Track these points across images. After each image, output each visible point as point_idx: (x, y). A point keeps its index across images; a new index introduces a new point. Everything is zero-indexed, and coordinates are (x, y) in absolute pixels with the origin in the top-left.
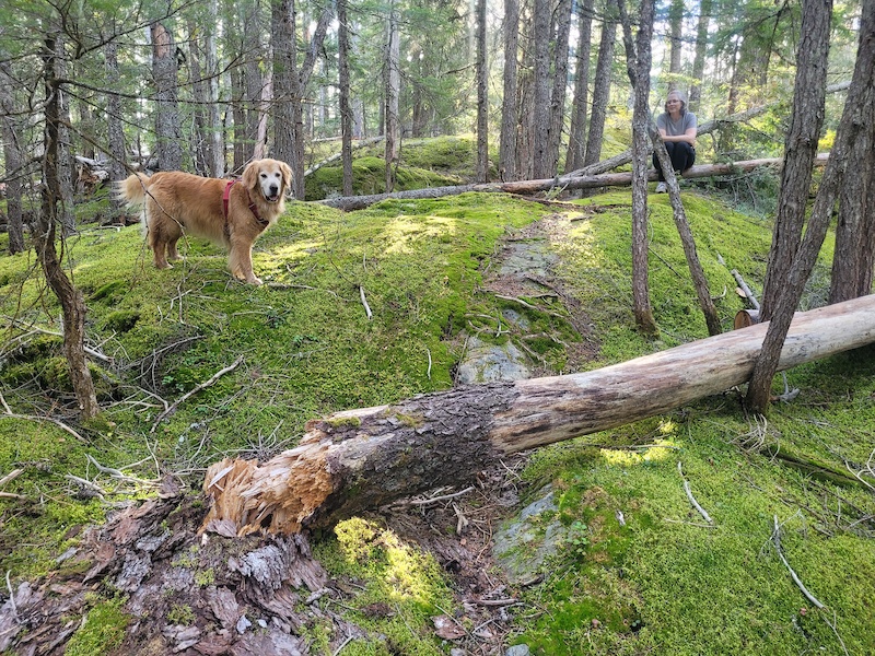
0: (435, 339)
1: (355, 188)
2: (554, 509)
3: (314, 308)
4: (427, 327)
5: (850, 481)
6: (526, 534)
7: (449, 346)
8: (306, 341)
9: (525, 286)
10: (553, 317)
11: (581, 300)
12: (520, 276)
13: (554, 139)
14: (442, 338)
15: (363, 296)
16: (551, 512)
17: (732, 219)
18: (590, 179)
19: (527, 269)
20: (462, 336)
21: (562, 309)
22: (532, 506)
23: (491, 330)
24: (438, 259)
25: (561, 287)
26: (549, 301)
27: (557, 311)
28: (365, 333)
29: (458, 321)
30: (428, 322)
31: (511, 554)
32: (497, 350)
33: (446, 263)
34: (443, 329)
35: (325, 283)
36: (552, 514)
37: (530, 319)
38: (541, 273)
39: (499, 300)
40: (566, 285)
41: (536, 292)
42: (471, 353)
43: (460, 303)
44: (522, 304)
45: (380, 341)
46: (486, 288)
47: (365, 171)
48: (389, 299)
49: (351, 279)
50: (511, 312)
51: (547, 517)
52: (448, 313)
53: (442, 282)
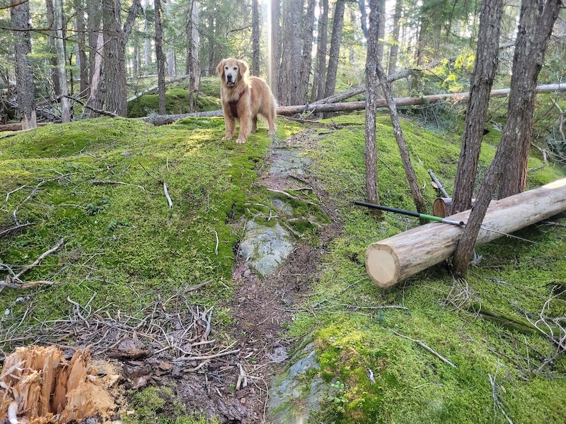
0: (222, 223)
1: (168, 110)
2: (316, 367)
3: (127, 199)
4: (215, 214)
5: (531, 330)
6: (295, 390)
7: (232, 228)
8: (119, 226)
9: (289, 182)
10: (309, 205)
11: (329, 192)
12: (285, 174)
13: (304, 79)
14: (227, 222)
15: (166, 190)
16: (314, 370)
17: (425, 134)
18: (330, 106)
19: (290, 169)
20: (242, 220)
21: (316, 199)
22: (298, 365)
23: (264, 216)
24: (224, 161)
25: (314, 182)
26: (306, 193)
27: (313, 201)
28: (167, 219)
29: (240, 208)
30: (216, 210)
31: (282, 409)
32: (269, 230)
33: (230, 165)
34: (228, 215)
35: (136, 179)
36: (316, 372)
37: (293, 207)
38: (300, 172)
39: (270, 193)
40: (318, 181)
41: (297, 186)
42: (248, 234)
43: (240, 195)
44: (286, 196)
45: (178, 225)
46: (260, 183)
47: (175, 98)
48: (186, 192)
49: (156, 177)
50: (278, 201)
51: (311, 375)
52: (232, 203)
53: (227, 180)
